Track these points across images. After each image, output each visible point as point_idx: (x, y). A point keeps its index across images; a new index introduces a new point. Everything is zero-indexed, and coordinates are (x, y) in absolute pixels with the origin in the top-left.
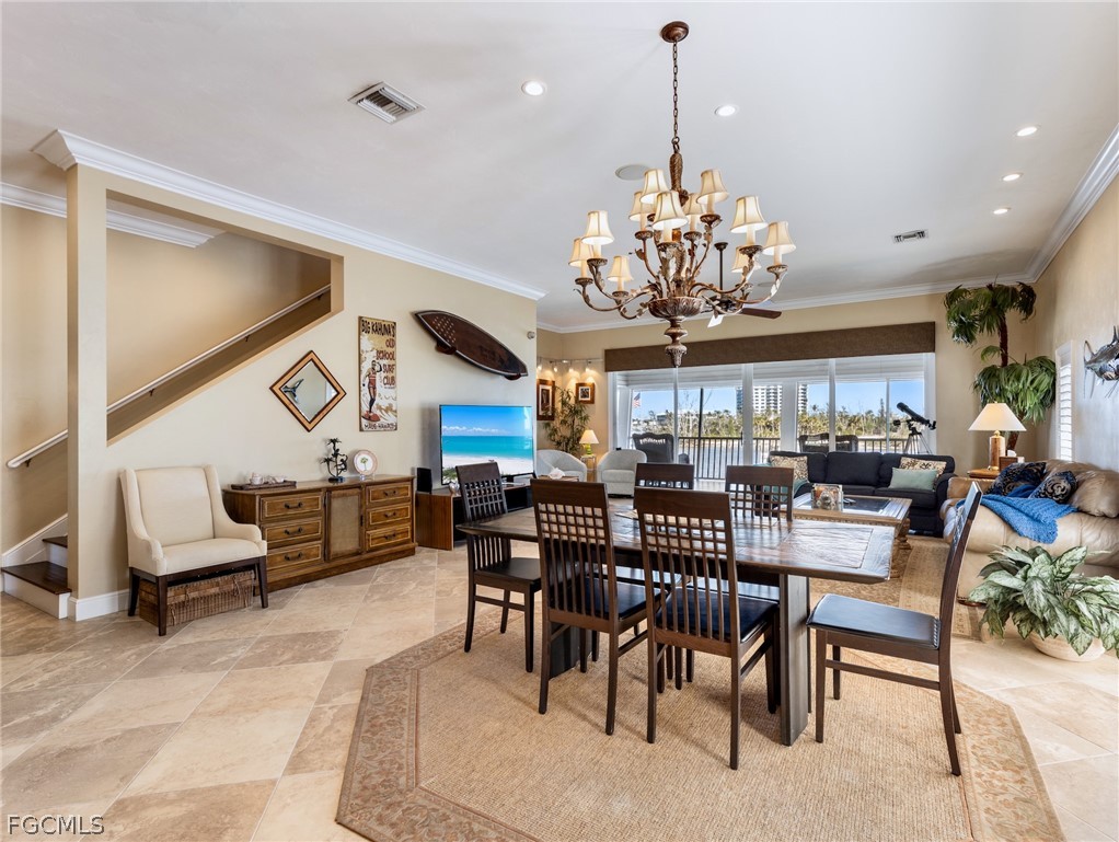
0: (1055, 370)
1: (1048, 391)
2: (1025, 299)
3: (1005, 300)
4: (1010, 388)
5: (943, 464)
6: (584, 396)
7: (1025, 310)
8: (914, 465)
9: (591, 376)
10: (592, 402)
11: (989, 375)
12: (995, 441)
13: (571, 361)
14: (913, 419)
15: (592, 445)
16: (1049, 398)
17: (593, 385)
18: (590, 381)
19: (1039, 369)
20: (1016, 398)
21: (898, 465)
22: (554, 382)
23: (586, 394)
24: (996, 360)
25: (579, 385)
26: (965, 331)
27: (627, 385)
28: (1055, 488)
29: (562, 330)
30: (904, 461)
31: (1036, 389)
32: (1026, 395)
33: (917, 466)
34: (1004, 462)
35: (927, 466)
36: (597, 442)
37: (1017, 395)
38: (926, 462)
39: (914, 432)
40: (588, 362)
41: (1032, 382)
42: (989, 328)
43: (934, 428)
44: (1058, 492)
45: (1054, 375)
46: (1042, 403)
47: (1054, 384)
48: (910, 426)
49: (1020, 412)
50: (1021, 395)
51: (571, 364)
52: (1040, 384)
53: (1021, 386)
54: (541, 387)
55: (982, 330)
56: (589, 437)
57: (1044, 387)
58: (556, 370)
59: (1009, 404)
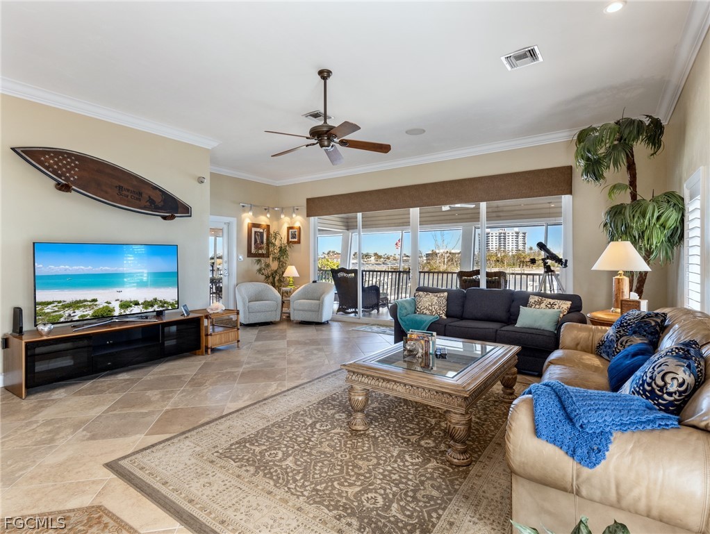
0: (683, 205)
1: (676, 229)
2: (654, 132)
3: (630, 132)
4: (635, 225)
5: (568, 304)
6: (294, 237)
7: (654, 144)
8: (540, 303)
9: (298, 220)
10: (299, 242)
11: (616, 212)
12: (619, 281)
13: (283, 209)
14: (548, 258)
15: (293, 278)
16: (677, 236)
17: (300, 228)
18: (297, 225)
19: (665, 205)
20: (642, 235)
21: (526, 304)
22: (268, 226)
23: (295, 237)
24: (624, 198)
25: (290, 228)
26: (594, 169)
27: (348, 230)
28: (668, 378)
29: (278, 183)
30: (532, 299)
31: (663, 226)
32: (652, 233)
33: (543, 305)
34: (626, 305)
35: (552, 305)
36: (297, 275)
37: (643, 232)
38: (552, 301)
39: (548, 270)
40: (296, 210)
41: (658, 218)
42: (615, 164)
43: (566, 266)
44: (673, 387)
45: (682, 211)
46: (669, 241)
47: (682, 221)
48: (545, 264)
49: (646, 250)
50: (648, 232)
51: (283, 210)
52: (667, 220)
53: (646, 222)
54: (254, 230)
55: (608, 167)
56: (291, 271)
57: (671, 223)
58: (268, 216)
59: (634, 243)
